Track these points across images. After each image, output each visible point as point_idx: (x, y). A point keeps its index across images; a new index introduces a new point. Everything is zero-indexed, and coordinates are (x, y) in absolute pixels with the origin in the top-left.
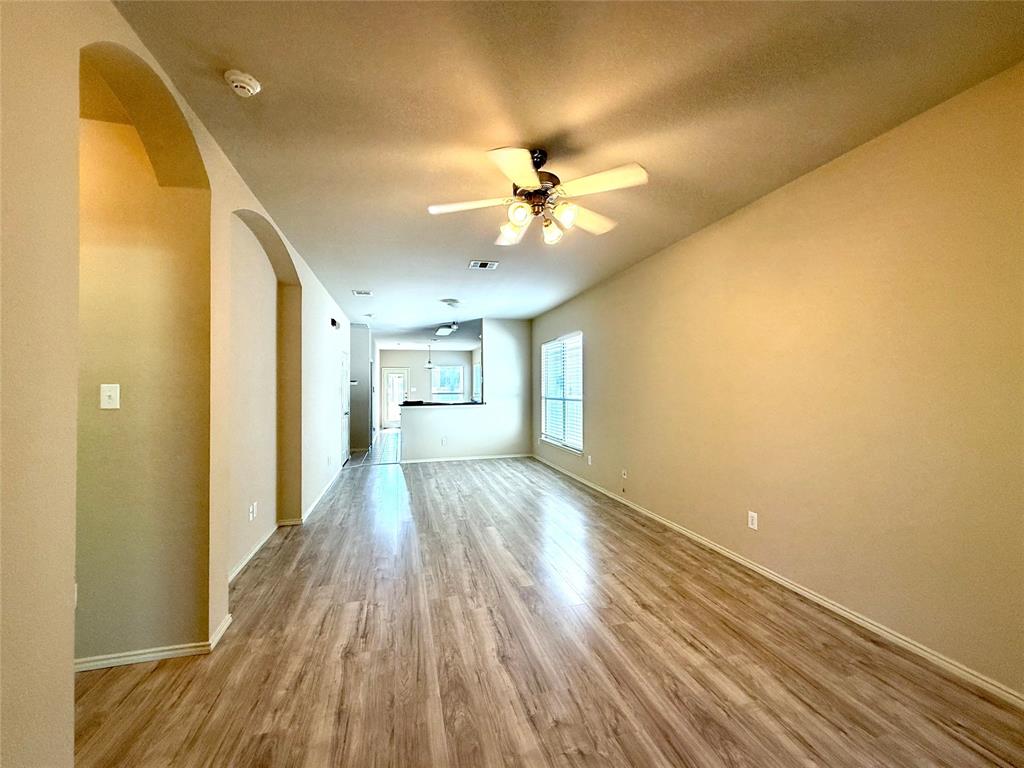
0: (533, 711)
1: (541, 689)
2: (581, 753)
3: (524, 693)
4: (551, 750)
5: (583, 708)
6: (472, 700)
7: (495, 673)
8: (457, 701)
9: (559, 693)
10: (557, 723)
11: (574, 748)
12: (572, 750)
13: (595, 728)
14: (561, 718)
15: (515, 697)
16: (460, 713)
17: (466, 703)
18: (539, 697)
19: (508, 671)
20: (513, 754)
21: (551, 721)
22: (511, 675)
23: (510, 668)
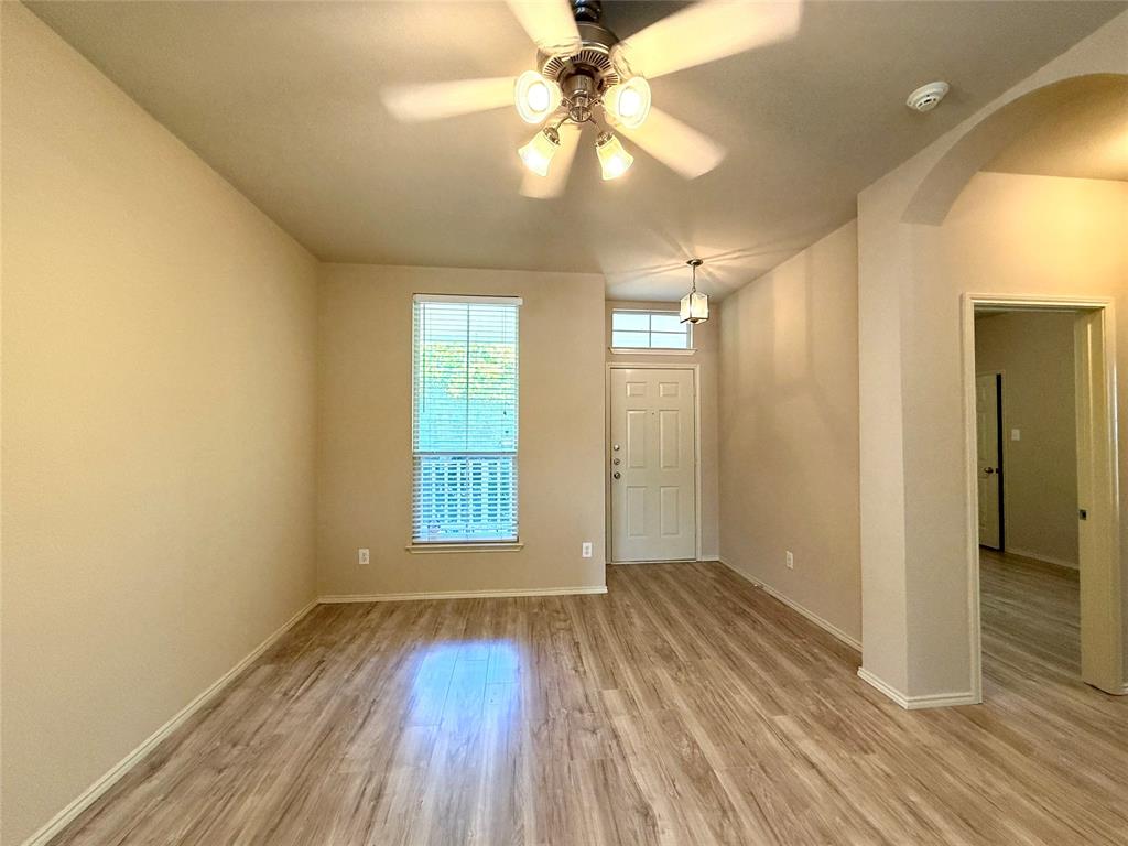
0: (614, 744)
1: (603, 766)
2: (581, 711)
3: (621, 761)
4: (603, 715)
5: (565, 742)
6: (676, 762)
7: (655, 791)
8: (693, 763)
9: (584, 758)
10: (594, 732)
11: (586, 715)
12: (587, 715)
13: (562, 726)
14: (589, 735)
15: (631, 759)
16: (686, 751)
17: (682, 760)
18: (606, 755)
19: (638, 791)
20: (634, 717)
21: (599, 735)
22: (635, 784)
23: (636, 796)
